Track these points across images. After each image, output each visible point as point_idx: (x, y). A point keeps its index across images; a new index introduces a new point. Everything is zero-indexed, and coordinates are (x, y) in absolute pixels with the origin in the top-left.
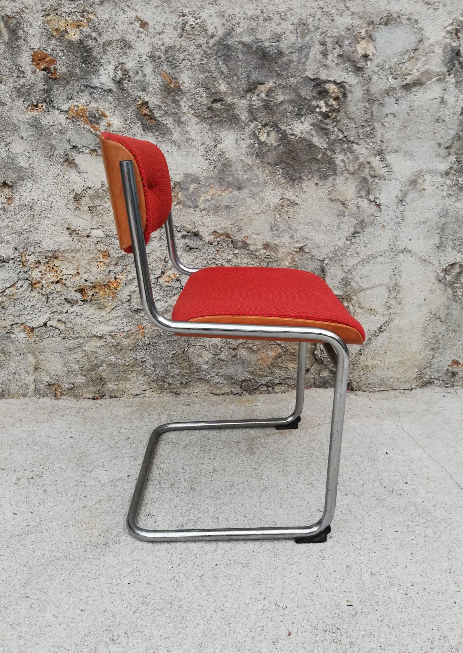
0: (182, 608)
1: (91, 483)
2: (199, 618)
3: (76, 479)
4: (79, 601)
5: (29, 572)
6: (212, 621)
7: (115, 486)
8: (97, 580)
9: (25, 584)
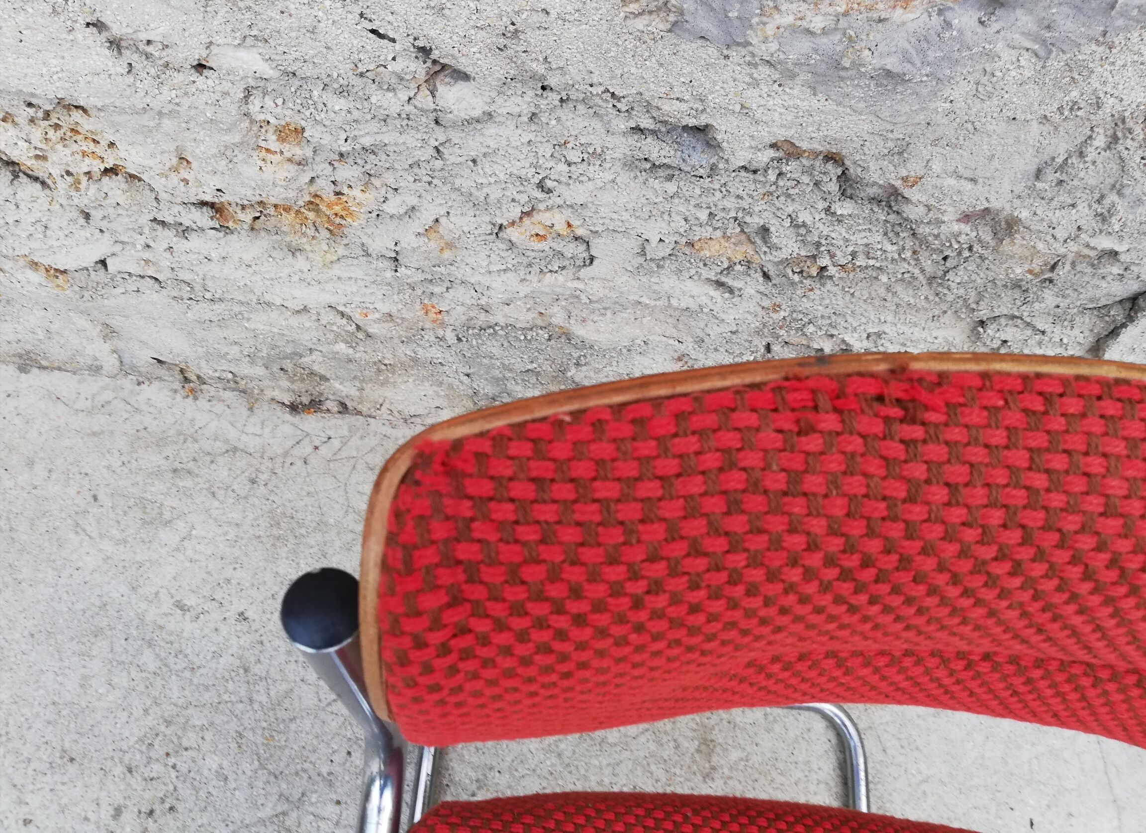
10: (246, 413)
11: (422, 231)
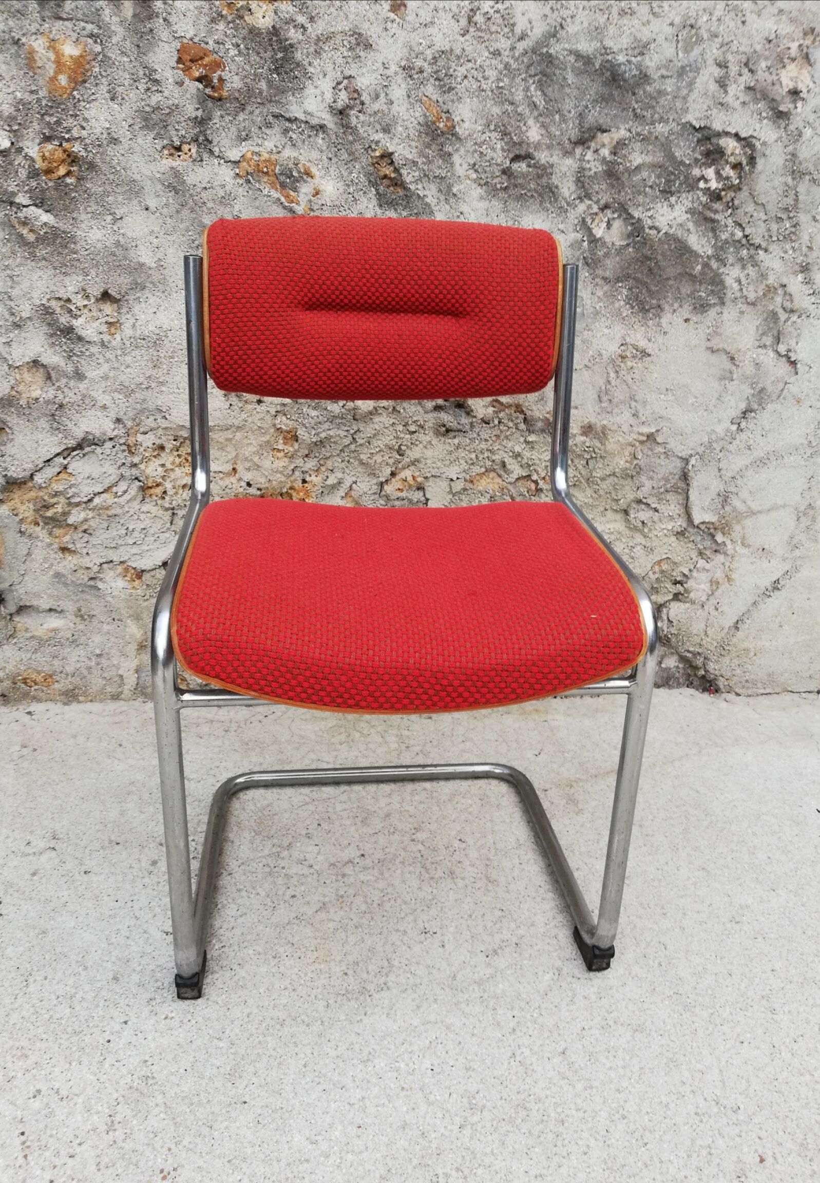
0: (548, 1116)
1: (295, 869)
2: (585, 1134)
3: (264, 861)
4: (347, 1107)
5: (232, 1051)
6: (613, 1141)
7: (344, 876)
8: (369, 1063)
9: (233, 1076)
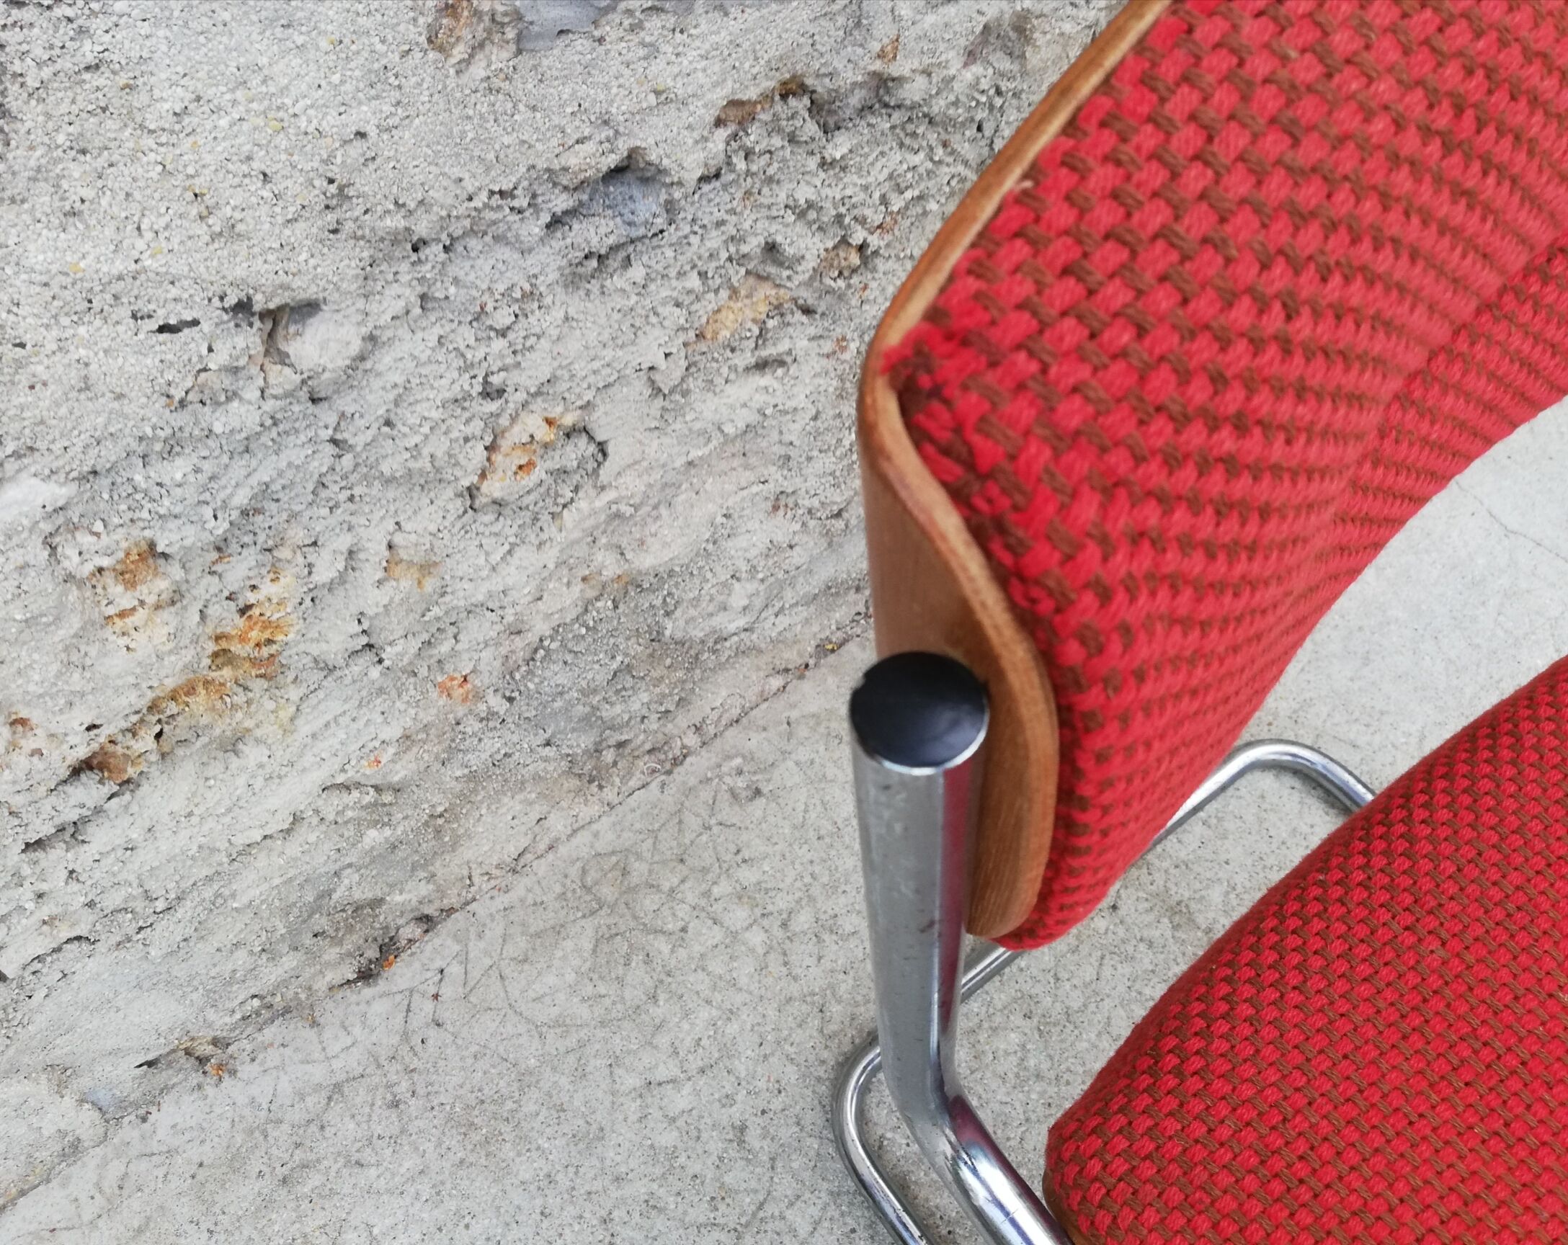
10: (311, 1034)
11: (380, 574)
